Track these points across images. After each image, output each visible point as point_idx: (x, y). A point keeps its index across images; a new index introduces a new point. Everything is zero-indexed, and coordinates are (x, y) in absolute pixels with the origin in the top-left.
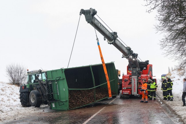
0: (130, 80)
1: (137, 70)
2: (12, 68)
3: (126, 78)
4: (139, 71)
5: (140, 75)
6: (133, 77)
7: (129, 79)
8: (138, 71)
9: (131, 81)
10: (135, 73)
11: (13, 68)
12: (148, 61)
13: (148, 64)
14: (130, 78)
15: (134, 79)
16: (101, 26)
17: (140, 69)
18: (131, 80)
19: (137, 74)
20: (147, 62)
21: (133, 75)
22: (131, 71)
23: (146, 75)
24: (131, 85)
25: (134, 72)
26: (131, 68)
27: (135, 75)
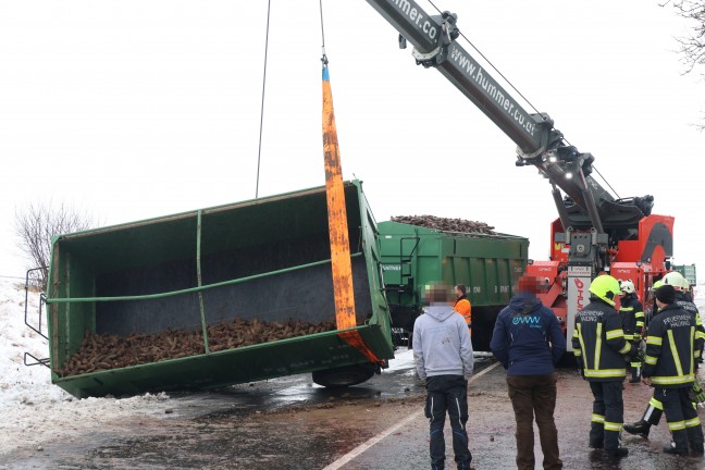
0: (560, 285)
1: (594, 242)
2: (38, 220)
3: (545, 274)
4: (603, 244)
5: (609, 265)
6: (574, 271)
7: (557, 280)
8: (597, 247)
9: (566, 288)
10: (585, 256)
11: (43, 218)
12: (650, 199)
13: (647, 211)
14: (561, 275)
15: (577, 282)
17: (605, 238)
18: (564, 284)
19: (592, 257)
20: (643, 205)
21: (573, 264)
22: (567, 246)
23: (633, 265)
24: (565, 307)
25: (581, 248)
26: (568, 233)
27: (583, 264)
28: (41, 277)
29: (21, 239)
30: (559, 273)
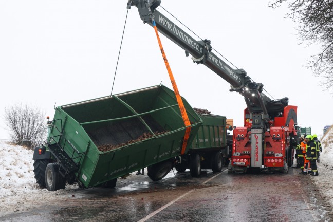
0: (248, 137)
1: (262, 118)
2: (15, 113)
3: (241, 133)
4: (266, 119)
5: (269, 128)
6: (254, 131)
7: (247, 135)
8: (264, 121)
9: (251, 139)
10: (259, 124)
11: (18, 112)
12: (287, 99)
13: (286, 104)
14: (248, 133)
15: (255, 136)
16: (174, 28)
17: (267, 116)
18: (250, 137)
19: (262, 125)
20: (285, 101)
21: (253, 128)
22: (251, 120)
23: (280, 128)
24: (250, 147)
25: (257, 121)
26: (251, 115)
27: (258, 128)
28: (17, 139)
29: (8, 122)
30: (248, 132)
